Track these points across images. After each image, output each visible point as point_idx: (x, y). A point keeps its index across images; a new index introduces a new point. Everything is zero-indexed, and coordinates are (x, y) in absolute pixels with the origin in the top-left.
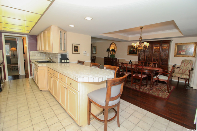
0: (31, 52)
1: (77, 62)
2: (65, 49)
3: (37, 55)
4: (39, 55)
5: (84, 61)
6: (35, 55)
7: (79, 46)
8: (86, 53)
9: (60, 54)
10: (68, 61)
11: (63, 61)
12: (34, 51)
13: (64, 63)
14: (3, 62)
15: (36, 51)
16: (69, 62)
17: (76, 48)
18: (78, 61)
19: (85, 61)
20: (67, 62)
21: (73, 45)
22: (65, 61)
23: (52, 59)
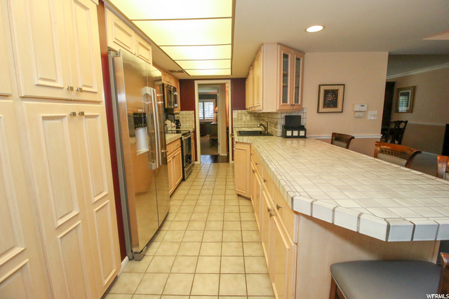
0: (236, 113)
1: (329, 136)
2: (297, 101)
3: (244, 118)
4: (248, 118)
5: (353, 135)
6: (241, 119)
7: (341, 89)
8: (364, 109)
9: (283, 115)
10: (302, 133)
11: (289, 133)
12: (240, 111)
13: (292, 137)
14: (195, 132)
15: (243, 111)
16: (304, 137)
17: (330, 97)
18: (334, 134)
19: (357, 136)
20: (299, 137)
21: (323, 88)
22: (296, 133)
23: (267, 128)
